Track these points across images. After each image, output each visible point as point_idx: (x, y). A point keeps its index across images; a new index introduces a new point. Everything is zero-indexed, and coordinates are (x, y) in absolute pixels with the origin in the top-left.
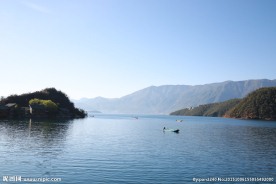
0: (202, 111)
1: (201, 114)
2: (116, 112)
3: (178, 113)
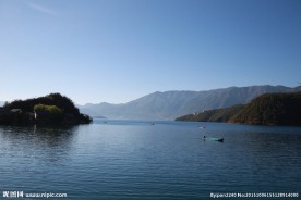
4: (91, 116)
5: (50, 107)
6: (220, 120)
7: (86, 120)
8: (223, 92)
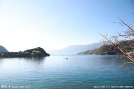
0: (86, 53)
1: (86, 54)
2: (59, 54)
3: (79, 54)
4: (50, 54)
5: (37, 51)
6: (90, 54)
7: (48, 55)
8: (91, 45)
